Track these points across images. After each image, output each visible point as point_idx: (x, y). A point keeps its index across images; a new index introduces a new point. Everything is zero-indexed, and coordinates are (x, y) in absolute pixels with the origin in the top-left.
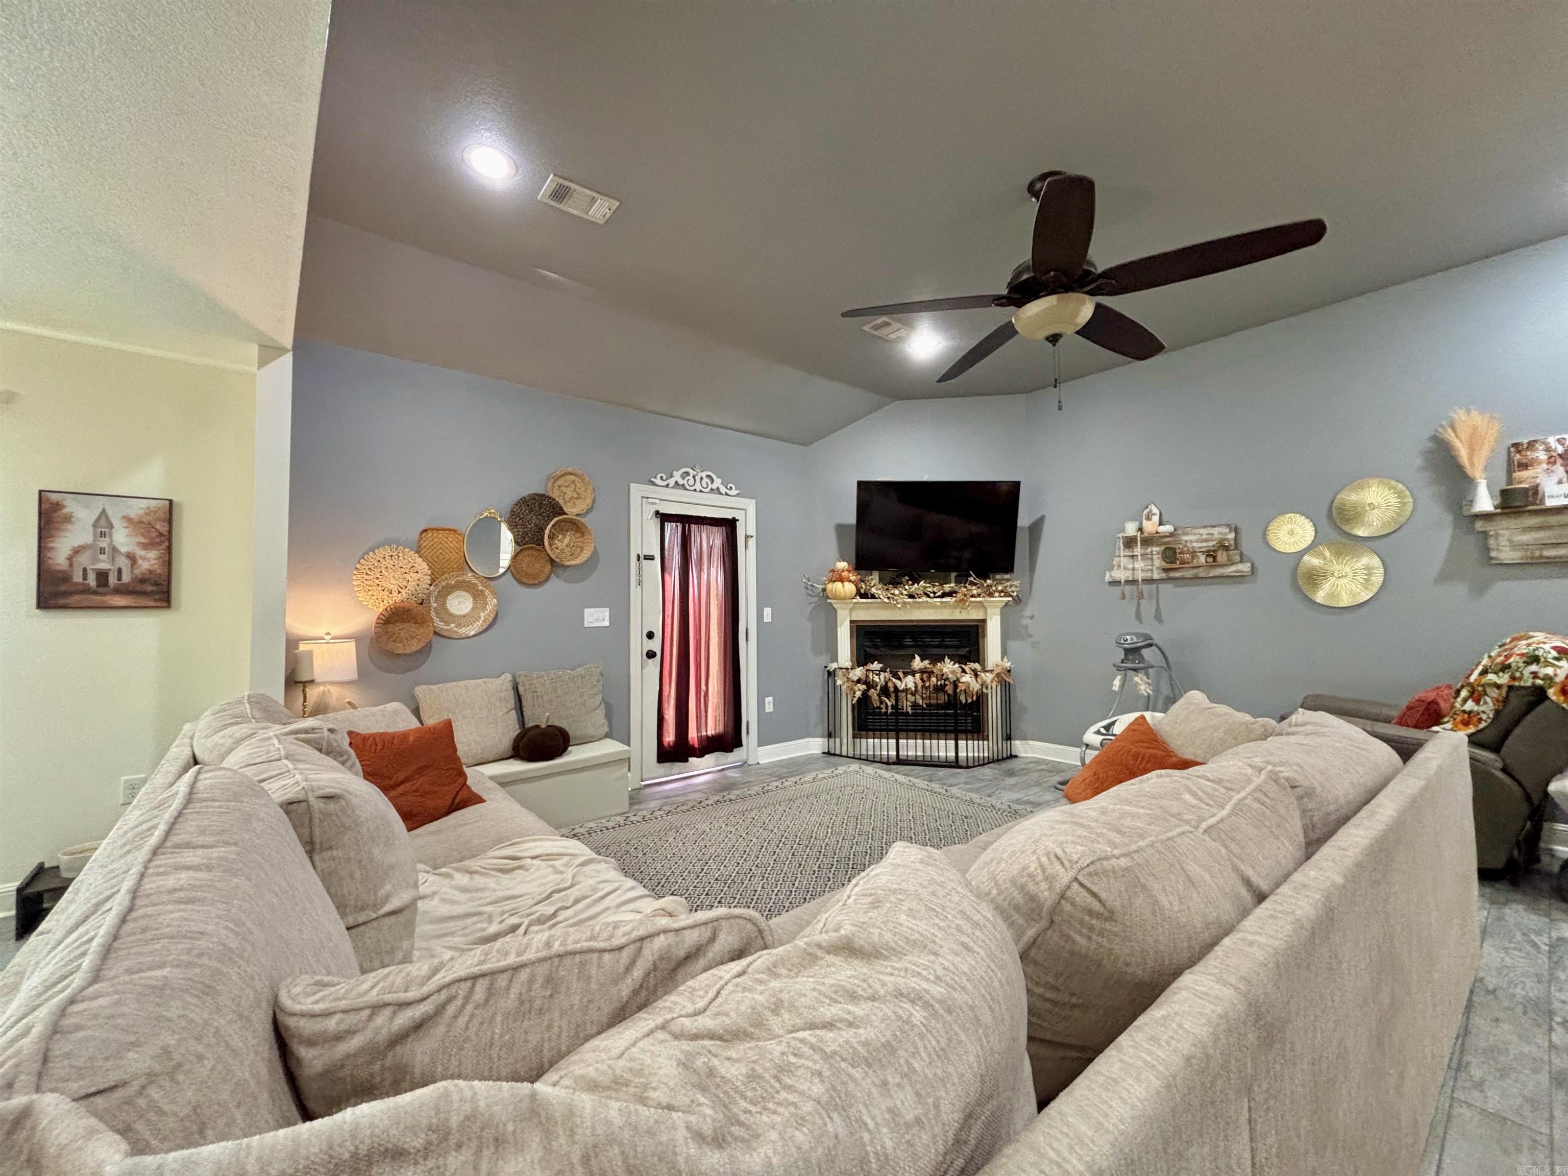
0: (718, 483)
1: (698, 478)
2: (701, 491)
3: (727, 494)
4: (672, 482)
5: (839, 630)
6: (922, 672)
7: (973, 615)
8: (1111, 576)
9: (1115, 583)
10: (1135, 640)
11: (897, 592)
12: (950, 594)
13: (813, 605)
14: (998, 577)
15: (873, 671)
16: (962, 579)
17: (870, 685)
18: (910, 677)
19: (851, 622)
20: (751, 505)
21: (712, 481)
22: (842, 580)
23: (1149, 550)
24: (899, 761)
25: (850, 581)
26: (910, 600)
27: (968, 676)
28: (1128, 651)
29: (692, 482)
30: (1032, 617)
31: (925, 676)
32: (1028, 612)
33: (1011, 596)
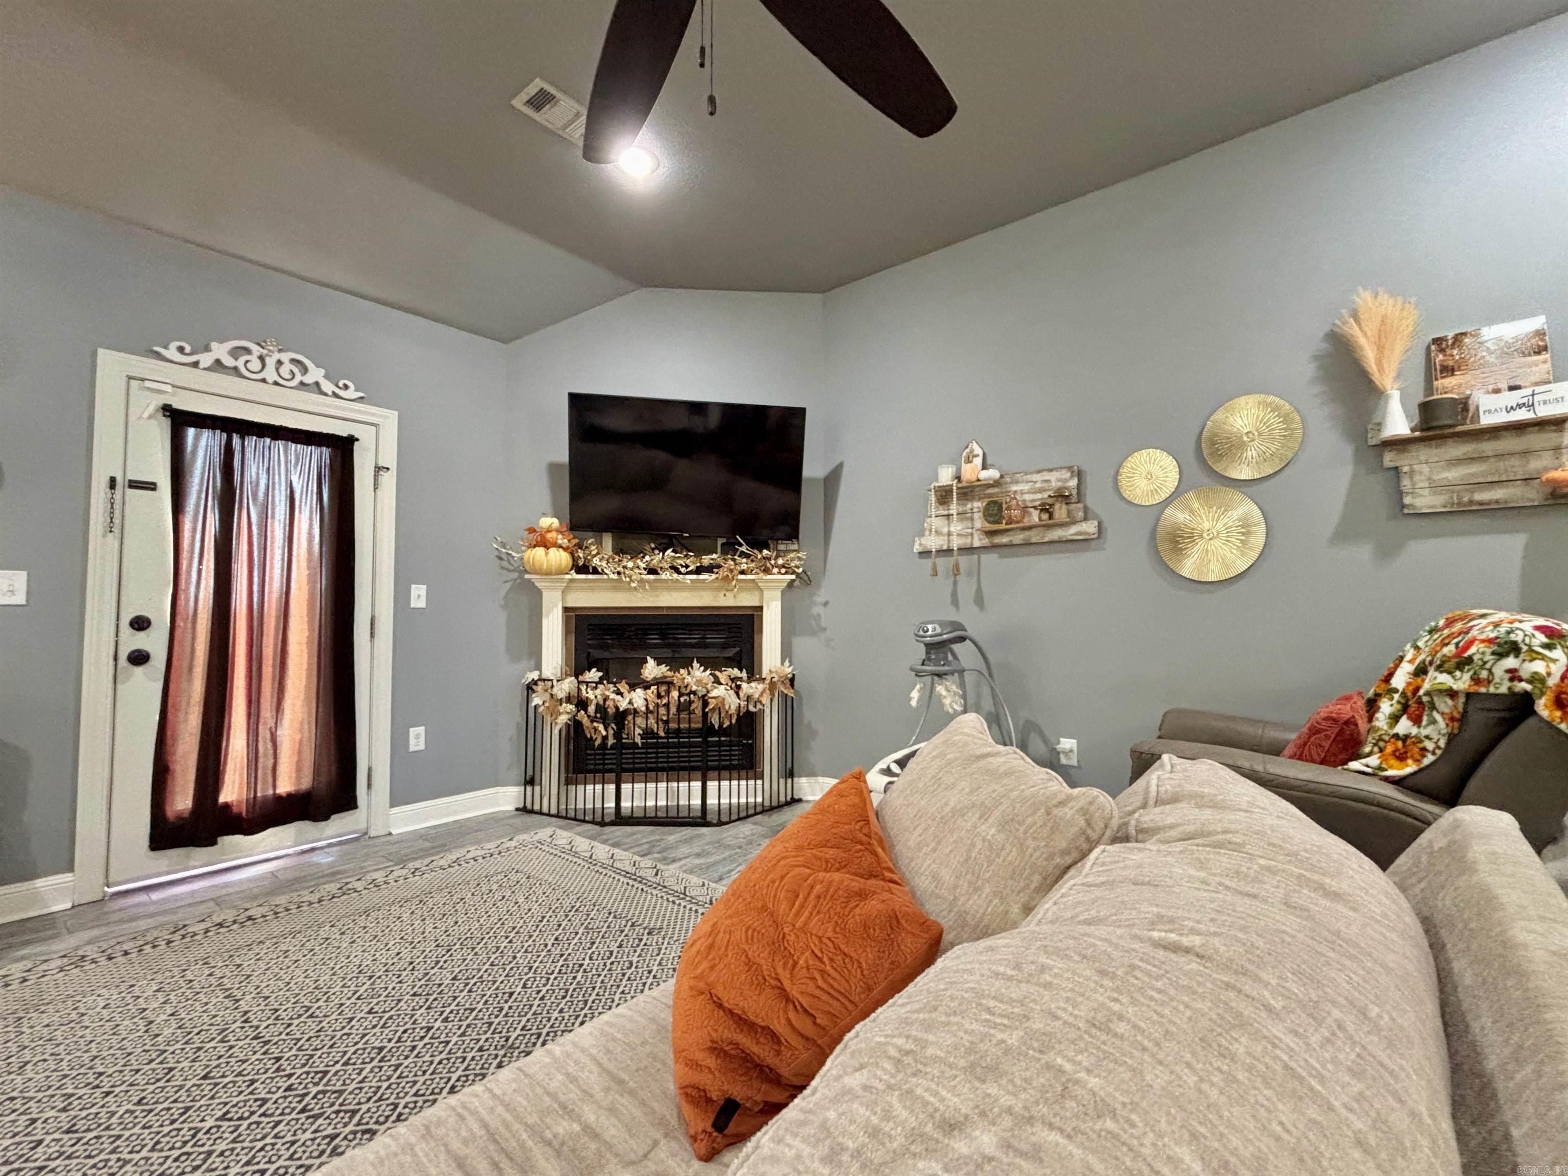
0: (315, 374)
1: (271, 362)
2: (276, 383)
3: (335, 395)
4: (206, 360)
5: (545, 622)
6: (658, 682)
7: (746, 600)
8: (920, 545)
9: (925, 554)
10: (939, 630)
11: (630, 564)
12: (709, 569)
13: (508, 585)
14: (782, 547)
15: (587, 683)
16: (730, 548)
17: (582, 704)
18: (639, 691)
19: (566, 610)
20: (389, 420)
21: (305, 370)
22: (546, 546)
23: (969, 506)
24: (621, 819)
25: (560, 547)
26: (652, 577)
27: (722, 687)
28: (930, 647)
29: (255, 365)
30: (826, 604)
31: (663, 688)
32: (820, 599)
33: (794, 573)
